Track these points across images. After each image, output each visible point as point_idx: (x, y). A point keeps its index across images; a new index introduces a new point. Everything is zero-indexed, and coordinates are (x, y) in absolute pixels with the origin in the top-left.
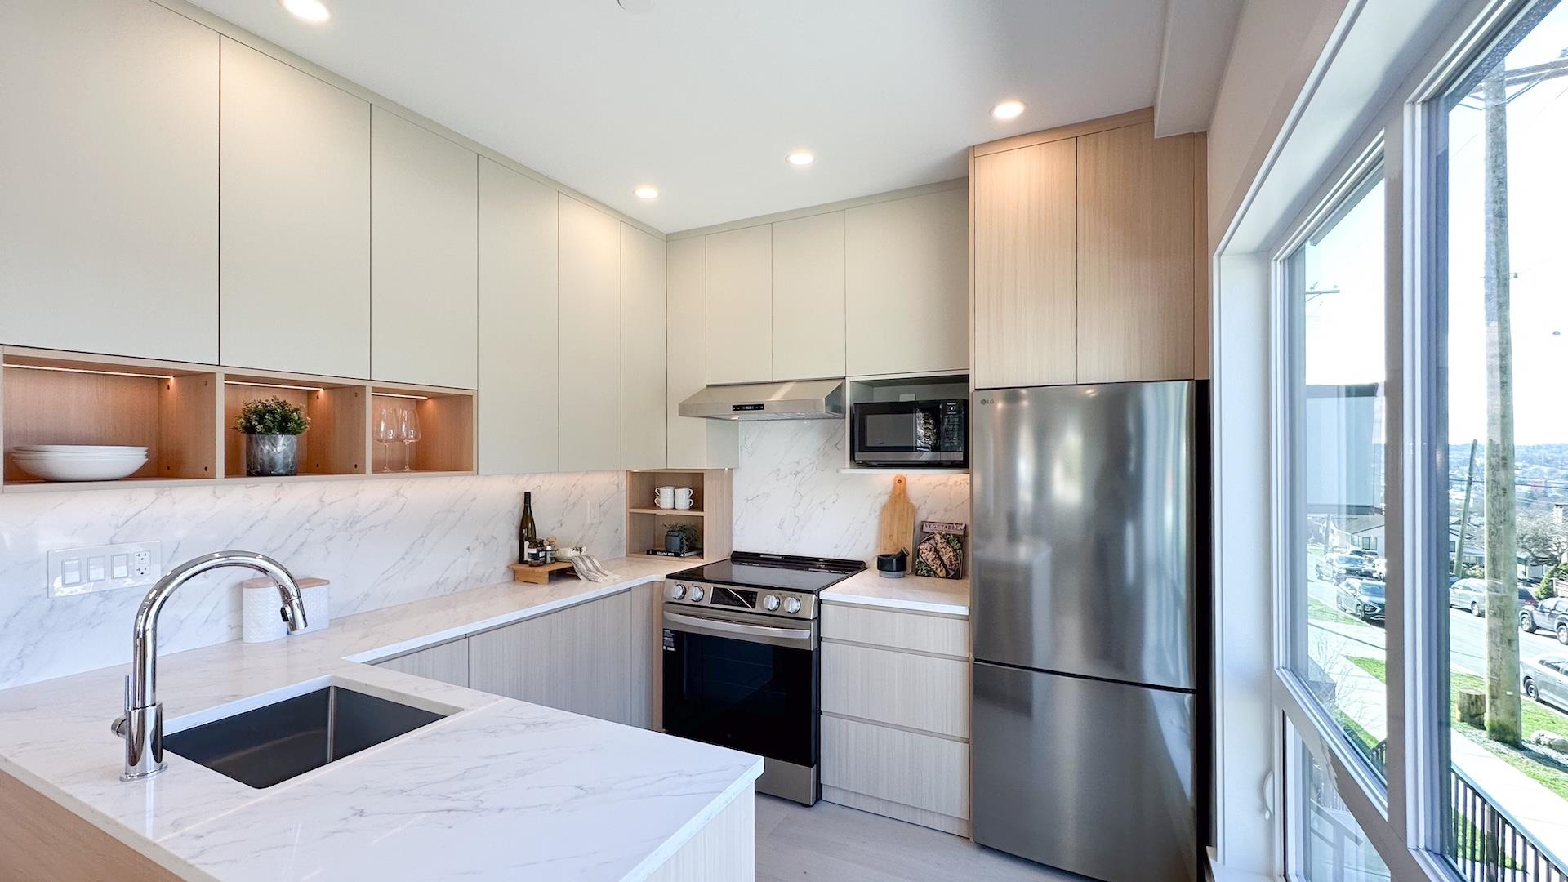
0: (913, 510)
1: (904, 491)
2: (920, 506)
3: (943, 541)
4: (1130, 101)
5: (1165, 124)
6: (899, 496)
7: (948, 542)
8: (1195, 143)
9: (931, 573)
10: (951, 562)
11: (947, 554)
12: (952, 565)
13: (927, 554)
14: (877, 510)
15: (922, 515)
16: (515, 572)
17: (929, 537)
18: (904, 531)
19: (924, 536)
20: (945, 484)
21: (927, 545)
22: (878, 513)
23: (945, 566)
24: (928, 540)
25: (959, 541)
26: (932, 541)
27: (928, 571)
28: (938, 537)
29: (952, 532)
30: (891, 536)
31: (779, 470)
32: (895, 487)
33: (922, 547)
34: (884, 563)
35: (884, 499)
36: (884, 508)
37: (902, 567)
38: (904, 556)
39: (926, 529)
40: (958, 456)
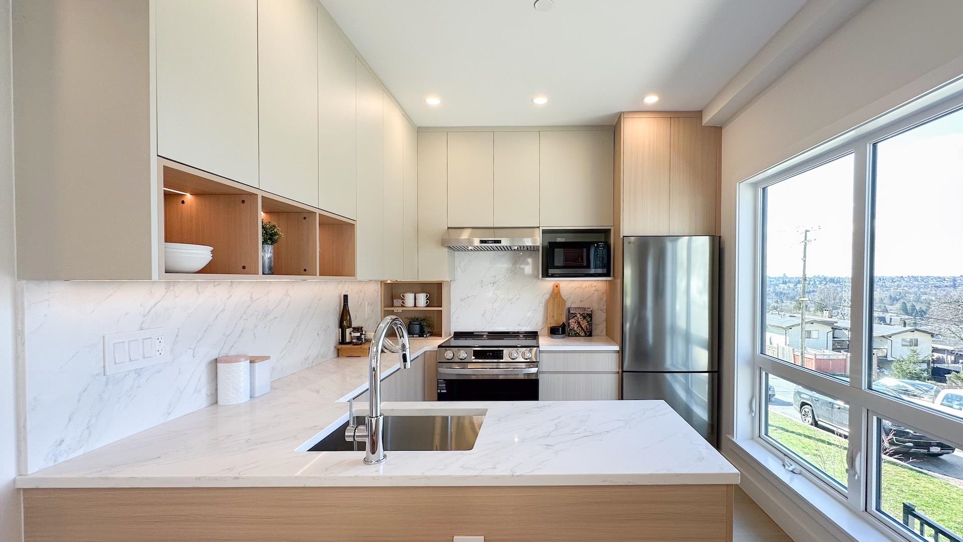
0: (564, 301)
1: (558, 291)
2: (567, 299)
3: (581, 317)
6: (556, 294)
7: (584, 318)
8: (718, 131)
9: (577, 335)
10: (587, 328)
11: (584, 324)
12: (587, 329)
13: (573, 324)
14: (543, 302)
15: (568, 305)
16: (338, 349)
17: (574, 315)
18: (561, 313)
19: (570, 315)
20: (580, 288)
21: (573, 320)
22: (543, 305)
23: (584, 330)
24: (573, 317)
25: (589, 316)
26: (576, 318)
27: (575, 334)
28: (578, 316)
29: (586, 312)
30: (553, 316)
31: (482, 281)
32: (553, 289)
33: (570, 321)
34: (554, 331)
35: (547, 296)
36: (547, 303)
37: (563, 332)
38: (563, 326)
39: (571, 312)
40: (605, 271)
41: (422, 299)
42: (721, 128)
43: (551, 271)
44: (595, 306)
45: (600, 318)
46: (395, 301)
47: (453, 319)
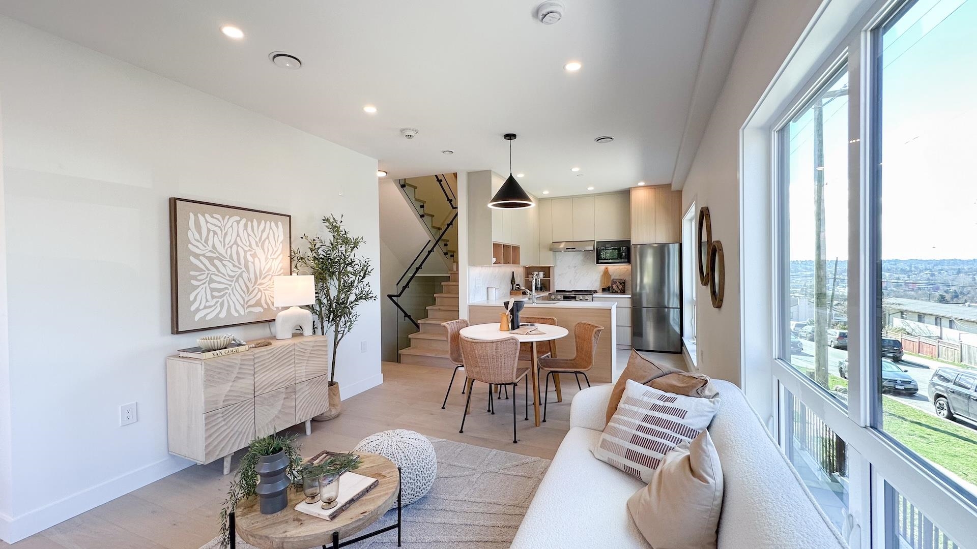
0: (610, 276)
1: (608, 271)
2: (612, 275)
3: (619, 284)
4: (666, 181)
5: (673, 188)
6: (606, 273)
7: (621, 284)
8: (679, 193)
9: (616, 292)
11: (620, 287)
12: (622, 289)
13: (615, 287)
15: (612, 277)
16: (511, 292)
18: (609, 281)
19: (614, 282)
20: (619, 269)
22: (600, 277)
23: (620, 290)
24: (615, 284)
25: (623, 283)
28: (617, 283)
29: (621, 281)
30: (604, 283)
31: (569, 266)
32: (605, 270)
33: (613, 285)
34: (604, 290)
35: (602, 273)
36: (602, 276)
37: (609, 290)
38: (609, 287)
39: (614, 281)
40: (627, 260)
41: (541, 274)
42: (681, 191)
43: (600, 261)
44: (627, 279)
45: (628, 286)
46: (529, 276)
47: (556, 284)
